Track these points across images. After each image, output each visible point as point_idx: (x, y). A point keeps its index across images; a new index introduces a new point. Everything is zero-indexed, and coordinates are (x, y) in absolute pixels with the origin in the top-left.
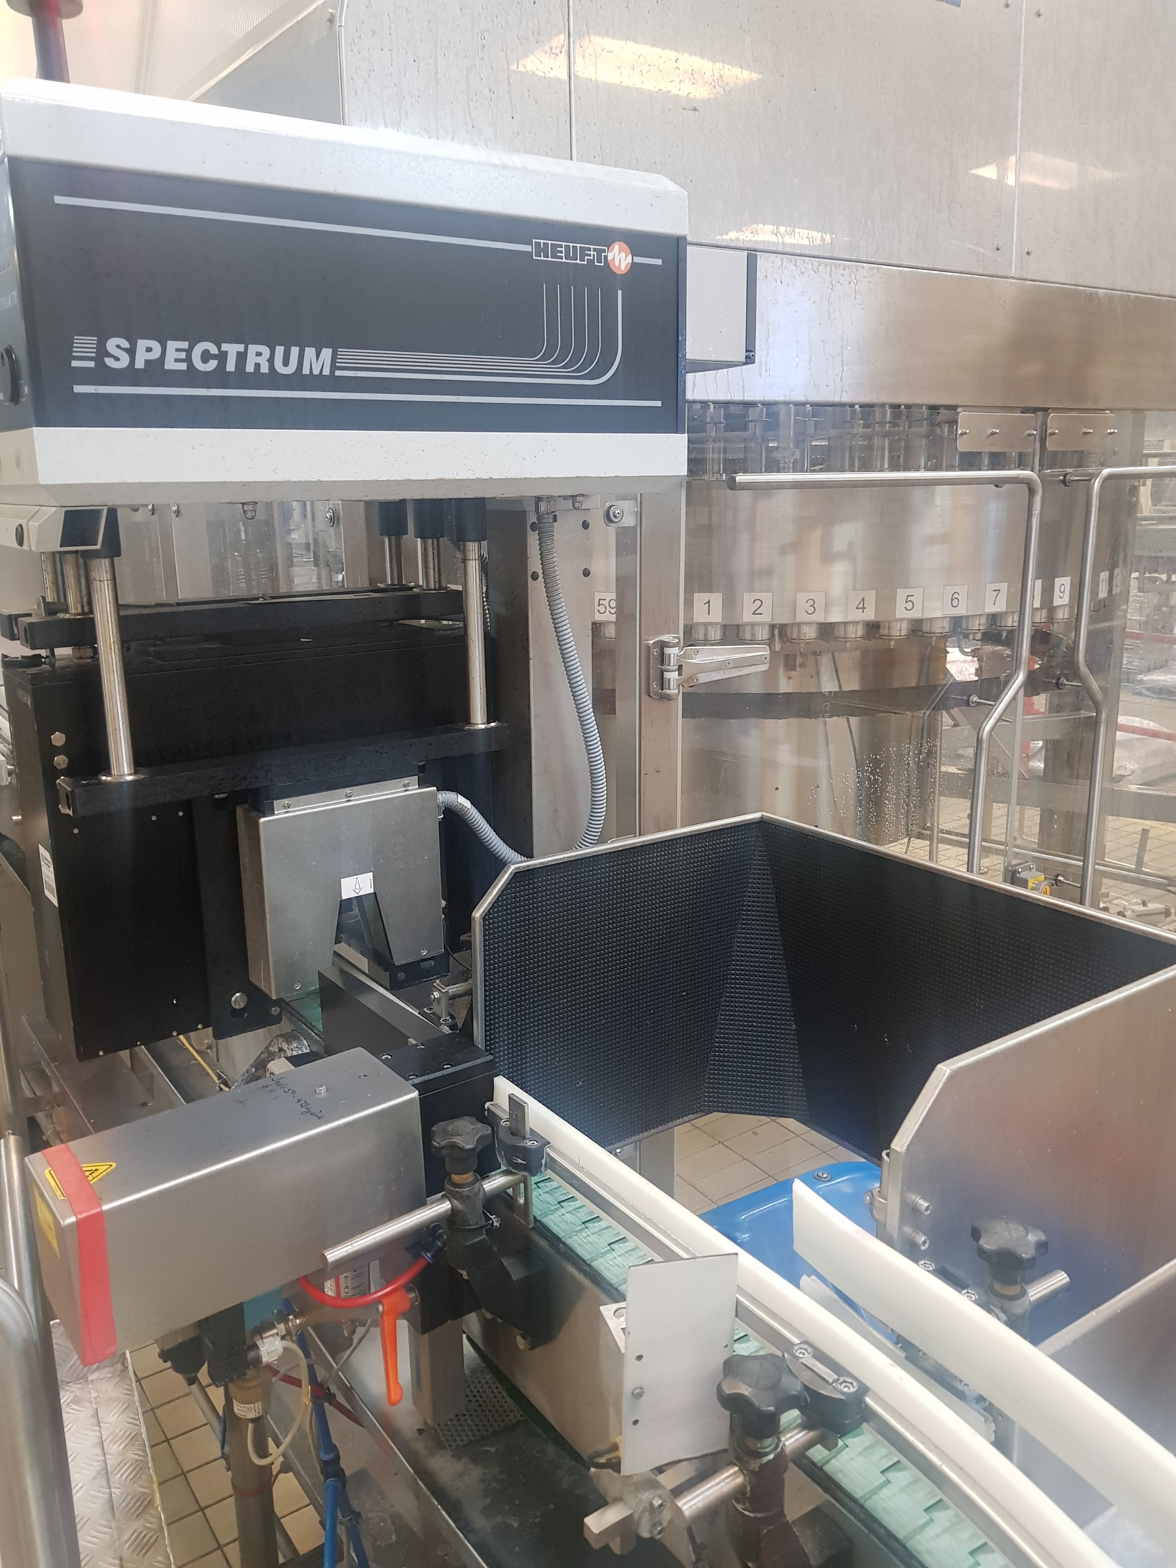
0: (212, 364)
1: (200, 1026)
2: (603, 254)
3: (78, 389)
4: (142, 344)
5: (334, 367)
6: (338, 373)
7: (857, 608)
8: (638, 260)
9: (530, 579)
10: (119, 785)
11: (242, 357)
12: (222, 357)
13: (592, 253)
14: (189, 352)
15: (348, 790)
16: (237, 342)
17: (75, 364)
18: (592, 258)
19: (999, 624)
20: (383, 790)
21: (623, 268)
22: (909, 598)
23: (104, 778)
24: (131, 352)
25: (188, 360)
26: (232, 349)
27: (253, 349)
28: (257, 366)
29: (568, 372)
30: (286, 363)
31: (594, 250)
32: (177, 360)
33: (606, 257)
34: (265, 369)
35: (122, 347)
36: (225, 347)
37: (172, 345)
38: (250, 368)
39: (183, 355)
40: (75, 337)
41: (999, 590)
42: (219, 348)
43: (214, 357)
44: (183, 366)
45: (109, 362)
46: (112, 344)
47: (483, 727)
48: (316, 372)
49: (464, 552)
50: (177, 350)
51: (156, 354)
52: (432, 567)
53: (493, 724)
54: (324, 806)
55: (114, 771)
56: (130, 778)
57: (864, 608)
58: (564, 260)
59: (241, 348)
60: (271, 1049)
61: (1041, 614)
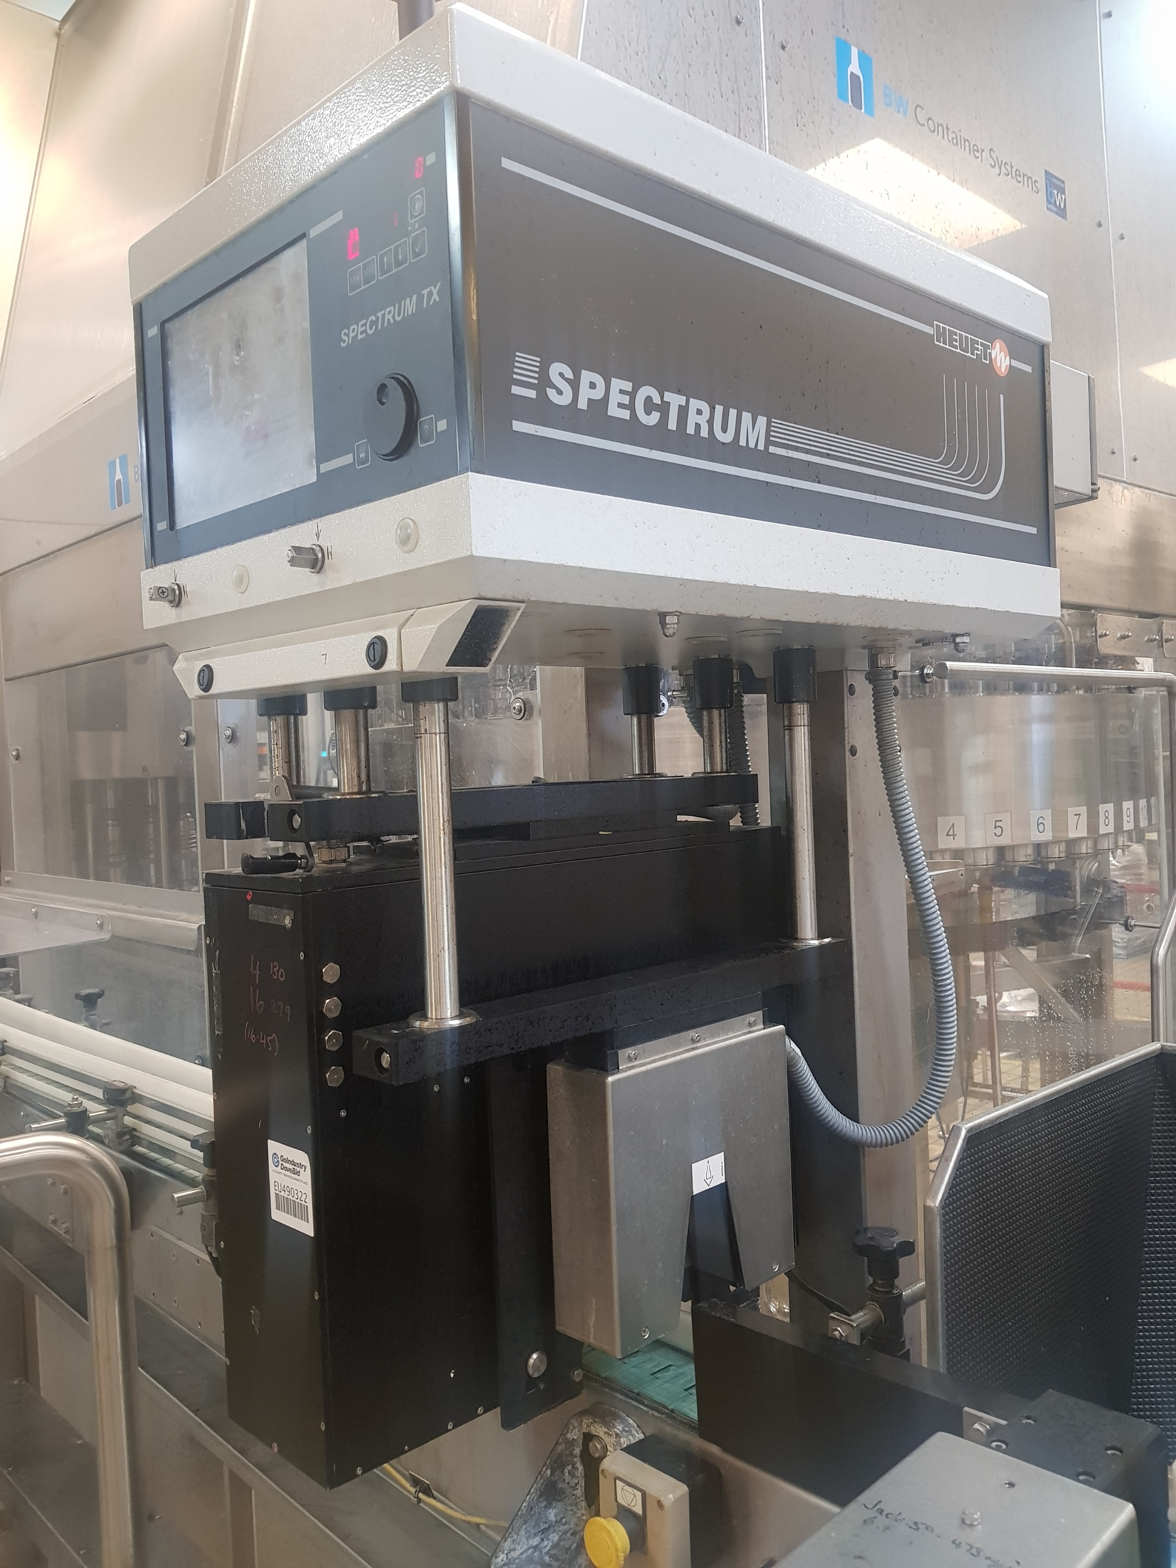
0: (653, 419)
1: (480, 1410)
2: (988, 351)
3: (518, 426)
4: (587, 376)
5: (768, 443)
6: (772, 449)
7: (947, 835)
8: (1016, 364)
9: (848, 754)
10: (441, 1034)
11: (683, 411)
12: (664, 408)
13: (980, 347)
14: (632, 395)
15: (693, 1033)
16: (679, 392)
17: (516, 390)
18: (979, 353)
19: (1073, 852)
20: (727, 1032)
21: (1003, 370)
22: (998, 824)
23: (418, 1023)
24: (575, 384)
25: (631, 407)
26: (675, 400)
27: (695, 404)
28: (698, 426)
29: (963, 481)
30: (724, 429)
31: (982, 345)
32: (620, 405)
33: (990, 354)
34: (704, 433)
35: (566, 376)
36: (669, 396)
37: (617, 384)
38: (691, 430)
39: (626, 400)
40: (517, 354)
41: (1080, 815)
42: (662, 397)
43: (657, 408)
44: (625, 414)
45: (551, 393)
46: (557, 369)
47: (816, 942)
48: (752, 445)
49: (790, 716)
50: (622, 392)
51: (598, 394)
52: (718, 744)
53: (827, 940)
54: (674, 1055)
55: (432, 1012)
56: (456, 1023)
57: (954, 835)
58: (958, 351)
59: (682, 400)
60: (569, 1436)
61: (1109, 840)
